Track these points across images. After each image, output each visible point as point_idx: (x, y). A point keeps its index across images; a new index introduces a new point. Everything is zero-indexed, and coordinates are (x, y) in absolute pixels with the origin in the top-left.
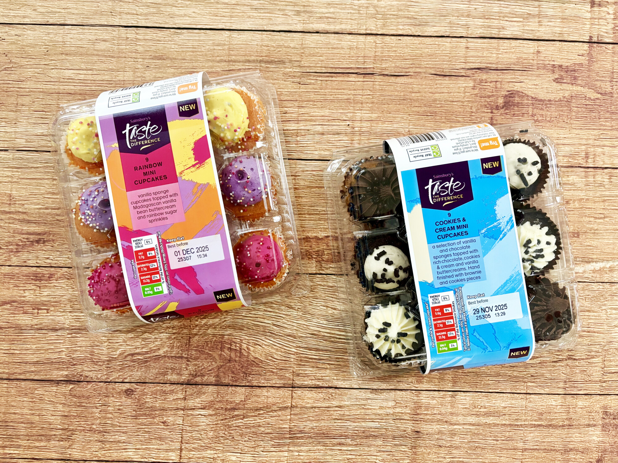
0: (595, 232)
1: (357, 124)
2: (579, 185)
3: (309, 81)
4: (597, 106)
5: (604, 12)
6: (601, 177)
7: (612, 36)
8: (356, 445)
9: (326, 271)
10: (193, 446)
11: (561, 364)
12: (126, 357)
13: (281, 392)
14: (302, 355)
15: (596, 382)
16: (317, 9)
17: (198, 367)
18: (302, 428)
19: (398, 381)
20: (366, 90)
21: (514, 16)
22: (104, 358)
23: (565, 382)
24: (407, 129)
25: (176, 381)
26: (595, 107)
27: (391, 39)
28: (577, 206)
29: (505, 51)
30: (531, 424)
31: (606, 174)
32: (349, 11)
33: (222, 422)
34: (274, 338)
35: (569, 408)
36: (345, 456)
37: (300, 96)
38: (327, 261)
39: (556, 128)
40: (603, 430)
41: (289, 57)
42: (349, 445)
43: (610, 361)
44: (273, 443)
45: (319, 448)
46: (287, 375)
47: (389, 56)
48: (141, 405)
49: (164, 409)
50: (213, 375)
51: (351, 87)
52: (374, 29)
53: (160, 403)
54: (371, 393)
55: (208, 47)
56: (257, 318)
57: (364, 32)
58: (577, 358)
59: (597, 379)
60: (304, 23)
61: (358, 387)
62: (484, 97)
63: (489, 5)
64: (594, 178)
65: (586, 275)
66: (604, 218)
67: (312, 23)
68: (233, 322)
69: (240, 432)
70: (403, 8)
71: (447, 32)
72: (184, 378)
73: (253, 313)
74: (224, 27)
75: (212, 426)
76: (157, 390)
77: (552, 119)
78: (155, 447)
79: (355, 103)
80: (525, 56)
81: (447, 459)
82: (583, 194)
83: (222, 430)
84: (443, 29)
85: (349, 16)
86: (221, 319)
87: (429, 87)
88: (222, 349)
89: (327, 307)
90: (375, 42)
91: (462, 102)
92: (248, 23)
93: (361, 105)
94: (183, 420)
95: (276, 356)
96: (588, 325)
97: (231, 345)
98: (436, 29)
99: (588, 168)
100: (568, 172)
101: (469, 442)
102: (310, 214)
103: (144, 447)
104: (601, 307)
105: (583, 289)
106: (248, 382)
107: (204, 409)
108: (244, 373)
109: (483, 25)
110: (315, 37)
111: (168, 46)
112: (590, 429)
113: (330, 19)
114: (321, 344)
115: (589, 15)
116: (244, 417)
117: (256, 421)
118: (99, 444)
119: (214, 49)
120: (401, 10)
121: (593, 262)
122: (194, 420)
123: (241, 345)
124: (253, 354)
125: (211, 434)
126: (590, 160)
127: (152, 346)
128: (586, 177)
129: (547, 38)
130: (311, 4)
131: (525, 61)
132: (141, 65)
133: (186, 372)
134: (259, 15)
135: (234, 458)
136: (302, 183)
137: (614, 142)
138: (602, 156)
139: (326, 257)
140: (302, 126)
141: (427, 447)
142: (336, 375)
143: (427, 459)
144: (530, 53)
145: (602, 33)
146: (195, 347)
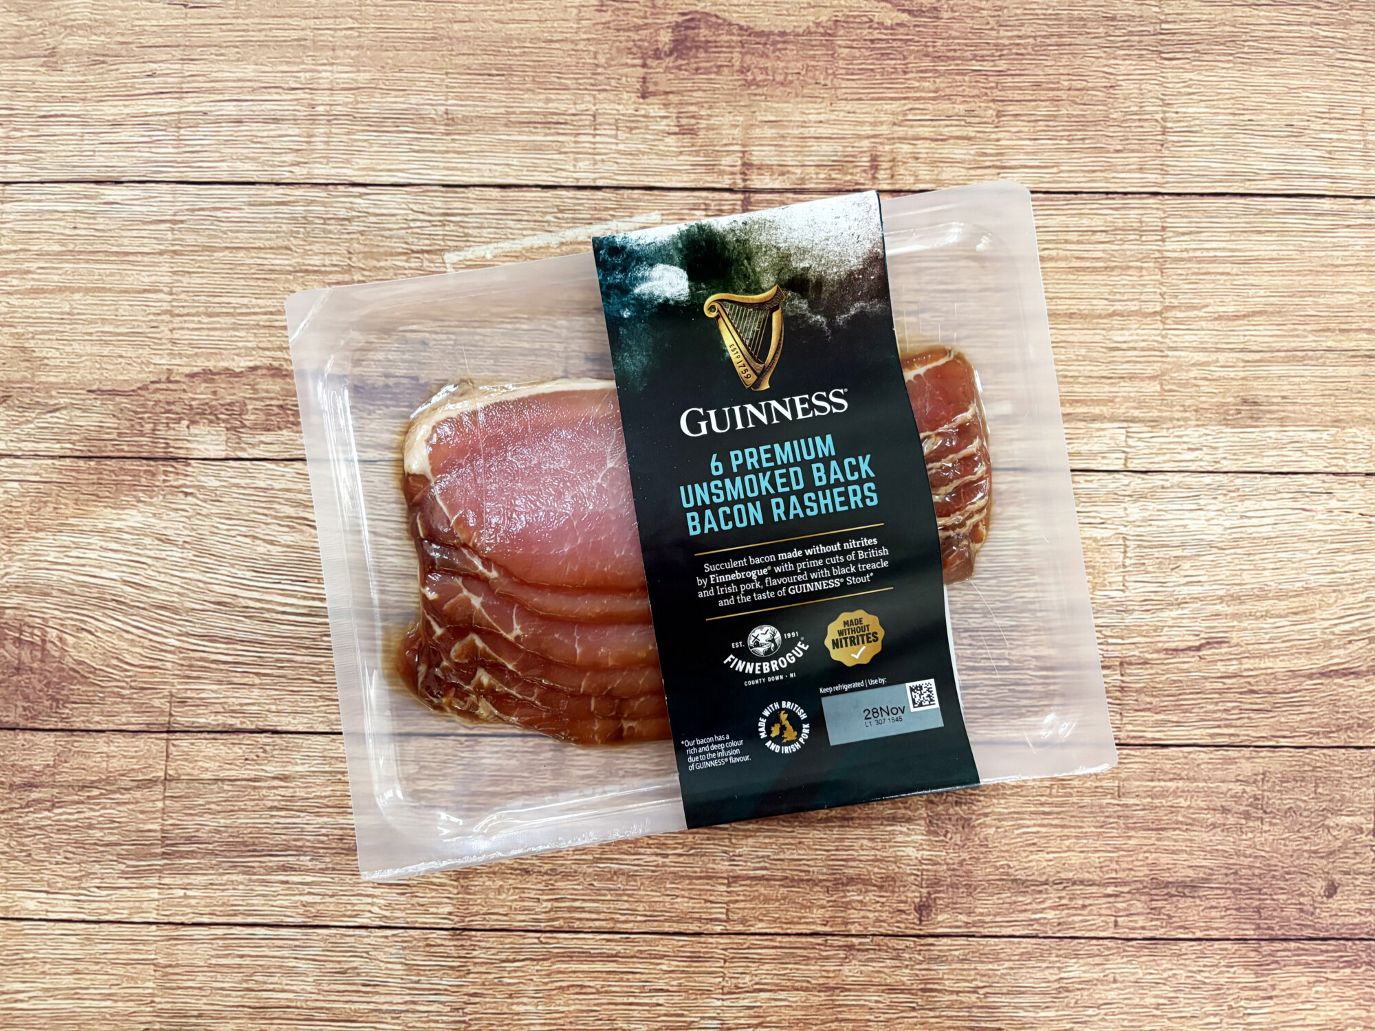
1: (322, 97)
4: (899, 43)
8: (322, 871)
9: (251, 451)
13: (141, 743)
14: (192, 654)
18: (191, 831)
20: (343, 17)
24: (443, 108)
26: (894, 44)
34: (126, 614)
36: (297, 898)
37: (186, 35)
38: (254, 427)
39: (799, 99)
40: (929, 833)
42: (307, 870)
44: (122, 867)
45: (234, 877)
46: (156, 703)
56: (84, 565)
61: (327, 730)
62: (624, 30)
68: (25, 577)
69: (46, 840)
73: (74, 553)
77: (790, 78)
79: (316, 50)
81: (545, 904)
87: (493, 8)
89: (255, 537)
91: (572, 42)
93: (331, 53)
95: (129, 659)
97: (21, 632)
101: (597, 861)
102: (210, 315)
106: (62, 720)
108: (53, 698)
112: (898, 828)
114: (239, 626)
116: (53, 806)
117: (82, 816)
123: (45, 633)
124: (73, 652)
126: (882, 175)
135: (31, 905)
136: (190, 239)
137: (941, 129)
138: (912, 163)
139: (250, 418)
140: (189, 104)
141: (494, 873)
142: (276, 700)
143: (496, 902)
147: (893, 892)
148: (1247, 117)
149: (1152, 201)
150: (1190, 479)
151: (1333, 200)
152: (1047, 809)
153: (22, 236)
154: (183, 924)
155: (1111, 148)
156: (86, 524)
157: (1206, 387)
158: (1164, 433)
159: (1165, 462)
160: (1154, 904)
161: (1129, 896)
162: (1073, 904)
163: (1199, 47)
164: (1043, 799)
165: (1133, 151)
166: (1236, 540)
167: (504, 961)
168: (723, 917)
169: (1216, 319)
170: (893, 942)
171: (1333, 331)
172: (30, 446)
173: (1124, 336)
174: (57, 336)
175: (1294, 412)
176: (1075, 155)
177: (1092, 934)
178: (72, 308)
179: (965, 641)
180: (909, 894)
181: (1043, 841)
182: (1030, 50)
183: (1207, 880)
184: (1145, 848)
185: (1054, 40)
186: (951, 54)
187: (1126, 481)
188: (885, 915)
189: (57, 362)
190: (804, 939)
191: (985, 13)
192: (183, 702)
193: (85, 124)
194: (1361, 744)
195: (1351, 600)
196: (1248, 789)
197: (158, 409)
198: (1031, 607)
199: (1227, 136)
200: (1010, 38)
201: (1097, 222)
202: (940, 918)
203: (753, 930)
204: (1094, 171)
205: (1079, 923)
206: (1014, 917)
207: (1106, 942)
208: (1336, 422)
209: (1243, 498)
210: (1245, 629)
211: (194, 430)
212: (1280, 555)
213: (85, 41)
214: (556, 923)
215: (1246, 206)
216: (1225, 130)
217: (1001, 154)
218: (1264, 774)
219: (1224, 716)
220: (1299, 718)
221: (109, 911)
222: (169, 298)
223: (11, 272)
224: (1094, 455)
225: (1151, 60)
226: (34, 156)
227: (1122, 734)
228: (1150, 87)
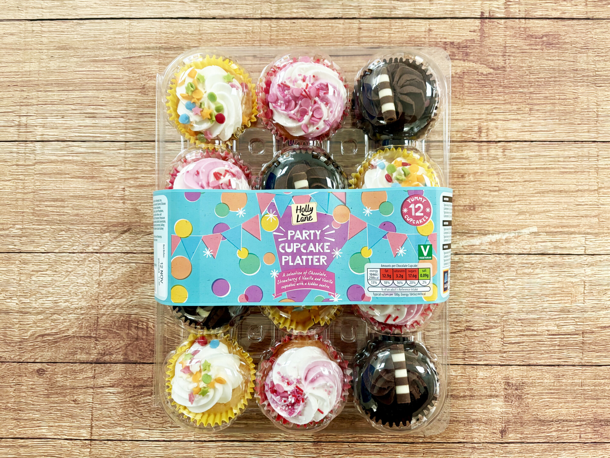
0: (490, 205)
2: (473, 159)
4: (489, 81)
6: (495, 150)
7: (504, 11)
10: (103, 423)
11: (459, 335)
12: (37, 338)
15: (496, 352)
17: (107, 346)
22: (16, 339)
23: (464, 352)
25: (85, 361)
26: (487, 82)
27: (285, 22)
28: (472, 179)
29: (397, 30)
31: (500, 147)
33: (131, 399)
35: (470, 379)
40: (505, 401)
41: (187, 43)
43: (510, 331)
47: (284, 39)
48: (52, 385)
49: (73, 388)
50: (121, 353)
52: (269, 13)
53: (70, 382)
55: (109, 36)
57: (259, 16)
58: (475, 328)
59: (497, 349)
60: (200, 10)
64: (487, 152)
65: (483, 247)
66: (499, 190)
67: (208, 9)
68: (139, 302)
69: (149, 408)
71: (339, 13)
72: (93, 357)
74: (125, 16)
75: (120, 403)
76: (67, 370)
78: (67, 424)
80: (417, 34)
82: (477, 168)
83: (131, 407)
84: (336, 11)
85: (244, 1)
86: (128, 299)
88: (129, 328)
90: (270, 26)
92: (147, 11)
94: (93, 398)
96: (486, 296)
97: (138, 324)
98: (329, 11)
99: (481, 142)
100: (461, 146)
103: (57, 424)
104: (497, 278)
105: (480, 261)
107: (113, 387)
109: (375, 6)
110: (211, 23)
111: (71, 36)
112: (493, 399)
113: (225, 5)
116: (151, 394)
118: (14, 422)
119: (115, 38)
121: (489, 234)
122: (104, 398)
123: (147, 324)
125: (120, 411)
126: (483, 135)
127: (61, 327)
128: (480, 151)
129: (438, 16)
131: (418, 40)
132: (46, 55)
133: (95, 351)
134: (157, 3)
135: (143, 435)
137: (507, 116)
138: (495, 130)
144: (422, 32)
145: (493, 9)
146: (103, 327)
147: (491, 425)
149: (593, 144)
152: (552, 392)
153: (135, 163)
154: (205, 441)
155: (576, 123)
158: (601, 239)
159: (601, 250)
160: (595, 429)
161: (585, 426)
162: (563, 429)
164: (551, 387)
165: (585, 124)
167: (334, 455)
168: (423, 436)
170: (491, 446)
172: (139, 249)
173: (583, 199)
174: (150, 204)
176: (562, 126)
177: (571, 441)
179: (519, 324)
180: (497, 426)
181: (551, 404)
182: (543, 83)
184: (592, 407)
185: (553, 79)
186: (511, 85)
187: (585, 258)
188: (488, 435)
189: (150, 215)
190: (455, 445)
191: (524, 68)
198: (545, 310)
200: (535, 78)
201: (571, 153)
202: (510, 436)
203: (435, 441)
204: (569, 133)
205: (565, 437)
206: (540, 435)
207: (576, 444)
214: (355, 439)
217: (532, 126)
223: (130, 178)
224: (572, 248)
225: (592, 87)
226: (137, 131)
227: (583, 361)
228: (591, 98)
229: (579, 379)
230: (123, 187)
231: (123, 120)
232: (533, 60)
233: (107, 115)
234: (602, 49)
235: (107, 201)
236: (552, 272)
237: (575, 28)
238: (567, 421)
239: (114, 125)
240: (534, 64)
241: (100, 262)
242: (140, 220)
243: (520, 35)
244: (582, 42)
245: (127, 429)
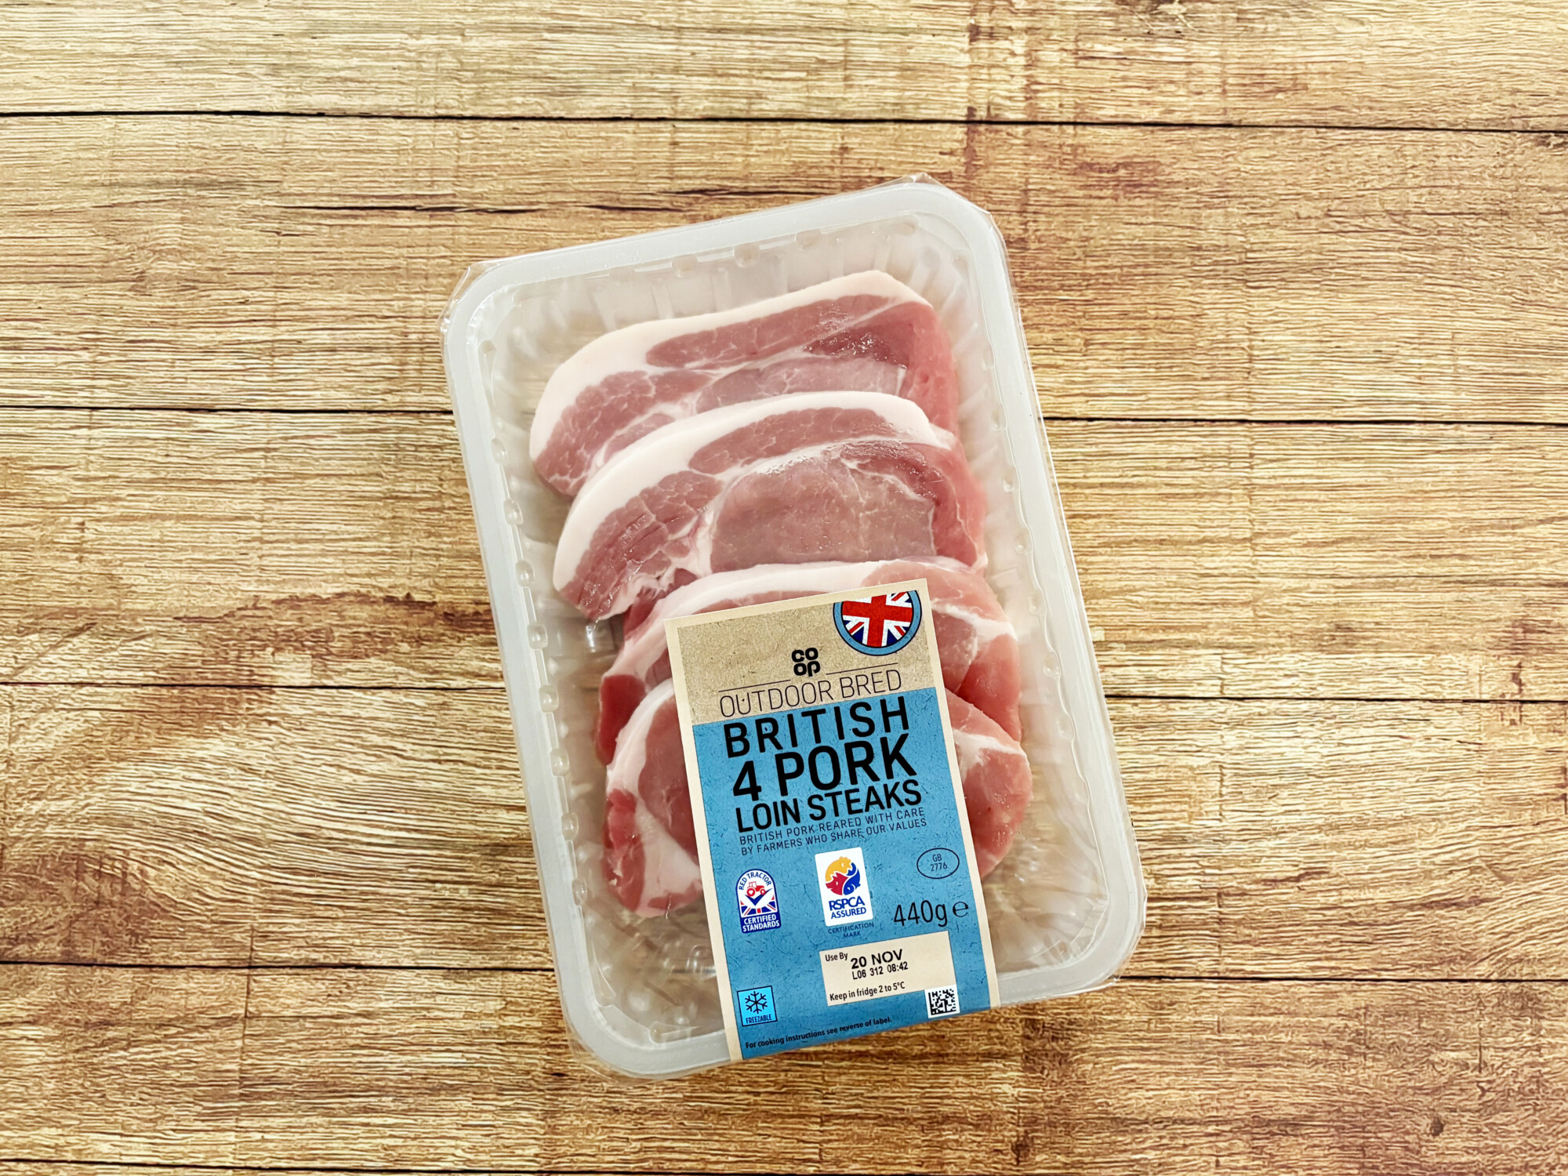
1: (415, 326)
3: (301, 227)
5: (1002, 50)
7: (1023, 105)
8: (404, 1112)
9: (337, 679)
13: (222, 979)
14: (274, 887)
16: (320, 61)
17: (23, 920)
18: (270, 1071)
19: (512, 949)
20: (436, 246)
21: (786, 67)
27: (495, 128)
30: (841, 1052)
32: (395, 64)
33: (77, 1056)
34: (207, 846)
36: (378, 1141)
37: (279, 262)
38: (341, 655)
40: (1025, 1069)
41: (254, 173)
42: (389, 1112)
44: (198, 1109)
45: (313, 1120)
46: (238, 937)
47: (491, 168)
50: (58, 938)
51: (402, 241)
54: (445, 977)
55: (63, 155)
56: (164, 796)
57: (432, 113)
60: (288, 94)
61: (413, 964)
63: (726, 44)
67: (308, 93)
68: (106, 808)
69: (121, 1081)
70: (521, 55)
71: (626, 108)
73: (156, 783)
74: (104, 108)
75: (52, 1066)
79: (409, 278)
80: (812, 159)
81: (634, 1144)
83: (78, 1077)
84: (616, 102)
85: (395, 75)
86: (78, 800)
87: (585, 236)
88: (78, 876)
89: (340, 767)
90: (457, 135)
92: (159, 97)
93: (423, 281)
95: (210, 892)
97: (101, 865)
98: (600, 102)
101: (687, 1099)
102: (300, 542)
106: (141, 955)
107: (34, 1023)
108: (132, 933)
109: (712, 91)
110: (314, 126)
112: (994, 1064)
113: (349, 84)
114: (322, 858)
115: (965, 59)
116: (129, 1045)
117: (158, 1055)
119: (79, 159)
120: (518, 60)
122: (12, 1051)
123: (125, 865)
124: (154, 886)
125: (51, 1086)
129: (864, 116)
130: (305, 49)
131: (814, 171)
134: (184, 76)
135: (105, 1148)
136: (283, 466)
139: (336, 645)
140: (283, 332)
141: (582, 1112)
142: (360, 934)
143: (584, 1142)
144: (825, 152)
145: (998, 100)
146: (16, 870)
147: (989, 1131)
148: (1334, 344)
149: (1240, 428)
150: (1287, 706)
151: (1422, 426)
152: (1145, 1045)
153: (112, 463)
154: (260, 1169)
155: (1199, 376)
156: (169, 753)
157: (1299, 613)
158: (1260, 659)
159: (1261, 688)
160: (1257, 1143)
161: (1230, 1135)
162: (1174, 1144)
163: (1284, 275)
164: (1141, 1034)
165: (1220, 379)
166: (1333, 768)
168: (816, 1157)
169: (1305, 546)
171: (1424, 557)
172: (112, 674)
173: (1216, 562)
174: (147, 563)
175: (1388, 638)
176: (1163, 383)
178: (162, 535)
180: (1006, 1133)
181: (1142, 1077)
182: (1116, 280)
183: (1310, 1118)
184: (1246, 1085)
185: (1140, 270)
186: (1039, 284)
187: (1222, 708)
188: (981, 1155)
189: (145, 589)
191: (1072, 243)
192: (265, 937)
193: (176, 351)
194: (1464, 977)
195: (1451, 829)
196: (1350, 1024)
197: (244, 637)
199: (1314, 363)
200: (1097, 268)
201: (1186, 449)
202: (1038, 1158)
203: (846, 1171)
204: (1182, 399)
205: (1181, 1163)
206: (1114, 1157)
208: (1432, 648)
209: (1341, 725)
210: (1345, 859)
211: (279, 657)
212: (1378, 783)
213: (175, 266)
214: (645, 1164)
215: (1333, 434)
216: (1312, 357)
217: (1090, 382)
218: (1366, 1008)
219: (1325, 948)
220: (1400, 950)
221: (185, 1155)
222: (260, 525)
223: (100, 499)
224: (1189, 682)
225: (1236, 289)
226: (122, 382)
227: (1221, 968)
228: (1236, 316)
229: (1213, 1013)
230: (80, 520)
231: (86, 356)
232: (1093, 223)
233: (49, 343)
234: (1263, 198)
235: (37, 554)
236: (1141, 743)
237: (1197, 147)
238: (1182, 1121)
239: (64, 367)
240: (1094, 233)
241: (12, 707)
242: (120, 603)
243: (1061, 163)
244: (1214, 181)
245: (66, 1131)
